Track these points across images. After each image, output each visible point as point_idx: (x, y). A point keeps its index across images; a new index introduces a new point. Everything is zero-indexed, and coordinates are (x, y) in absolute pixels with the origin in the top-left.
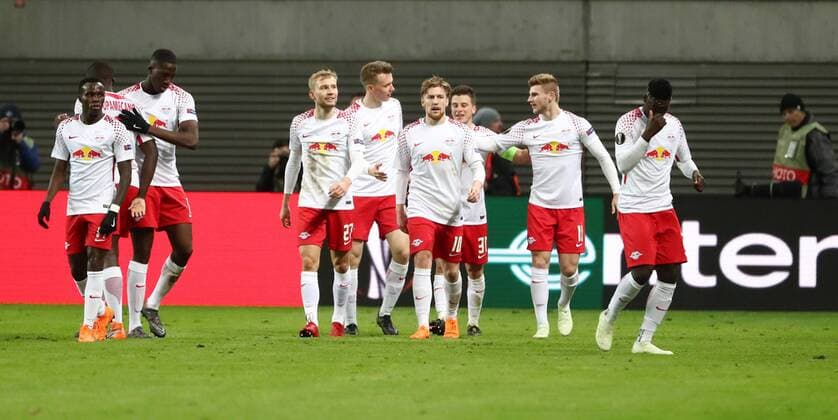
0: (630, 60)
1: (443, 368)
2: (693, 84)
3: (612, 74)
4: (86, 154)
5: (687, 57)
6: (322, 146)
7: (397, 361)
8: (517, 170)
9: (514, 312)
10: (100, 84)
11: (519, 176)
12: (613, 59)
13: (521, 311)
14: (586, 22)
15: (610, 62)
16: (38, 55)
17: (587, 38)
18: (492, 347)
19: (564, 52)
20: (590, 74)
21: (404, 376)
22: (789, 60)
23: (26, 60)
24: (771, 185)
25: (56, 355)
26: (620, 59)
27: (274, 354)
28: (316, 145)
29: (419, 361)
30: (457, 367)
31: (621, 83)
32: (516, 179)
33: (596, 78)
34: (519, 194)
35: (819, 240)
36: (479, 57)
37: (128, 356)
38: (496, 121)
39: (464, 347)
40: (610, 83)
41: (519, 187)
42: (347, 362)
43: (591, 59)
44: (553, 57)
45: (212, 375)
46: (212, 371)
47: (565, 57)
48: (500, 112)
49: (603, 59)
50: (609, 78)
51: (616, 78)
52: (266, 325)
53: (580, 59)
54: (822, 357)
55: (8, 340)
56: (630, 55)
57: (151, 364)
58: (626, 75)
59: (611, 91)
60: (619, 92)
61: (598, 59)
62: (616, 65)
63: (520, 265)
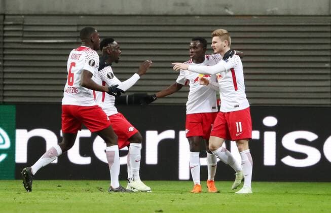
0: (33, 13)
3: (22, 23)
5: (71, 11)
12: (22, 13)
15: (19, 15)
20: (6, 23)
22: (139, 13)
24: (127, 96)
26: (26, 13)
31: (26, 29)
33: (10, 25)
35: (159, 133)
43: (7, 13)
50: (18, 25)
51: (24, 25)
54: (161, 211)
56: (33, 10)
58: (31, 23)
59: (20, 34)
60: (26, 35)
61: (11, 13)
62: (23, 17)
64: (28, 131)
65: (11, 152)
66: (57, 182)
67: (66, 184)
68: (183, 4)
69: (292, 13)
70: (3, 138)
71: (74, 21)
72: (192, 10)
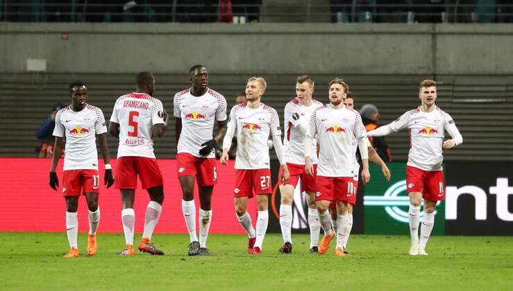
1: (342, 274)
2: (503, 89)
3: (451, 83)
4: (79, 131)
5: (500, 71)
6: (251, 126)
7: (311, 270)
8: (389, 145)
9: (387, 237)
10: (84, 87)
11: (390, 148)
12: (452, 73)
13: (392, 236)
14: (434, 48)
15: (449, 75)
16: (77, 71)
17: (434, 59)
18: (373, 260)
19: (420, 68)
21: (316, 279)
23: (70, 74)
25: (90, 265)
26: (456, 73)
27: (230, 264)
28: (247, 126)
29: (325, 269)
30: (350, 273)
31: (456, 89)
32: (388, 150)
33: (441, 85)
34: (390, 160)
36: (366, 72)
37: (137, 266)
38: (375, 113)
39: (354, 260)
40: (450, 88)
41: (390, 156)
42: (278, 270)
43: (438, 73)
44: (413, 72)
45: (191, 278)
46: (191, 276)
47: (420, 72)
48: (378, 108)
49: (446, 73)
50: (448, 85)
51: (453, 85)
52: (225, 246)
53: (430, 72)
55: (58, 256)
56: (463, 70)
57: (151, 271)
58: (460, 83)
59: (450, 94)
60: (455, 94)
61: (441, 73)
62: (453, 77)
63: (391, 206)
65: (441, 209)
66: (486, 238)
67: (494, 239)
71: (504, 81)
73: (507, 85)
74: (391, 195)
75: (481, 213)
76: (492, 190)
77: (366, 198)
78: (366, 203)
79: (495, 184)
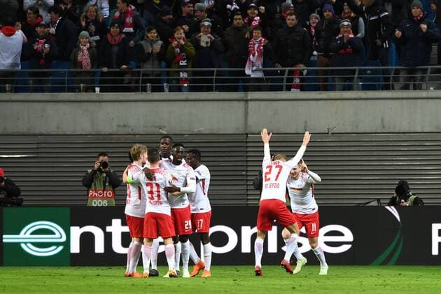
2: (35, 146)
5: (32, 132)
63: (25, 243)
64: (81, 227)
65: (67, 244)
68: (125, 126)
69: (215, 132)
70: (61, 234)
72: (132, 130)
73: (38, 143)
74: (25, 233)
75: (99, 248)
76: (108, 229)
77: (4, 236)
78: (4, 241)
79: (110, 224)
